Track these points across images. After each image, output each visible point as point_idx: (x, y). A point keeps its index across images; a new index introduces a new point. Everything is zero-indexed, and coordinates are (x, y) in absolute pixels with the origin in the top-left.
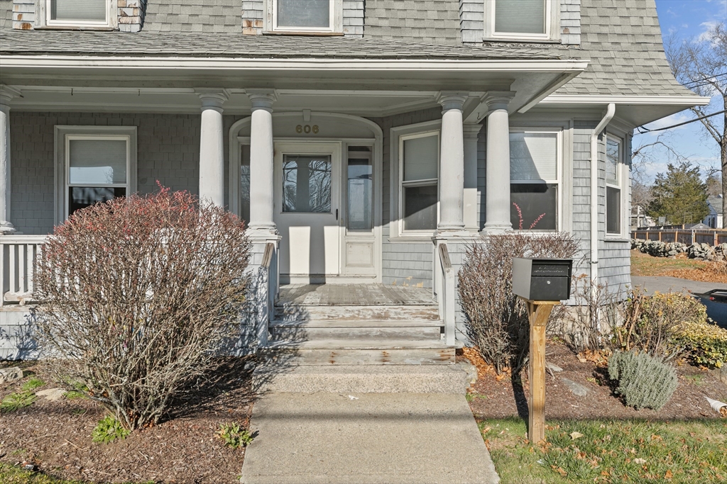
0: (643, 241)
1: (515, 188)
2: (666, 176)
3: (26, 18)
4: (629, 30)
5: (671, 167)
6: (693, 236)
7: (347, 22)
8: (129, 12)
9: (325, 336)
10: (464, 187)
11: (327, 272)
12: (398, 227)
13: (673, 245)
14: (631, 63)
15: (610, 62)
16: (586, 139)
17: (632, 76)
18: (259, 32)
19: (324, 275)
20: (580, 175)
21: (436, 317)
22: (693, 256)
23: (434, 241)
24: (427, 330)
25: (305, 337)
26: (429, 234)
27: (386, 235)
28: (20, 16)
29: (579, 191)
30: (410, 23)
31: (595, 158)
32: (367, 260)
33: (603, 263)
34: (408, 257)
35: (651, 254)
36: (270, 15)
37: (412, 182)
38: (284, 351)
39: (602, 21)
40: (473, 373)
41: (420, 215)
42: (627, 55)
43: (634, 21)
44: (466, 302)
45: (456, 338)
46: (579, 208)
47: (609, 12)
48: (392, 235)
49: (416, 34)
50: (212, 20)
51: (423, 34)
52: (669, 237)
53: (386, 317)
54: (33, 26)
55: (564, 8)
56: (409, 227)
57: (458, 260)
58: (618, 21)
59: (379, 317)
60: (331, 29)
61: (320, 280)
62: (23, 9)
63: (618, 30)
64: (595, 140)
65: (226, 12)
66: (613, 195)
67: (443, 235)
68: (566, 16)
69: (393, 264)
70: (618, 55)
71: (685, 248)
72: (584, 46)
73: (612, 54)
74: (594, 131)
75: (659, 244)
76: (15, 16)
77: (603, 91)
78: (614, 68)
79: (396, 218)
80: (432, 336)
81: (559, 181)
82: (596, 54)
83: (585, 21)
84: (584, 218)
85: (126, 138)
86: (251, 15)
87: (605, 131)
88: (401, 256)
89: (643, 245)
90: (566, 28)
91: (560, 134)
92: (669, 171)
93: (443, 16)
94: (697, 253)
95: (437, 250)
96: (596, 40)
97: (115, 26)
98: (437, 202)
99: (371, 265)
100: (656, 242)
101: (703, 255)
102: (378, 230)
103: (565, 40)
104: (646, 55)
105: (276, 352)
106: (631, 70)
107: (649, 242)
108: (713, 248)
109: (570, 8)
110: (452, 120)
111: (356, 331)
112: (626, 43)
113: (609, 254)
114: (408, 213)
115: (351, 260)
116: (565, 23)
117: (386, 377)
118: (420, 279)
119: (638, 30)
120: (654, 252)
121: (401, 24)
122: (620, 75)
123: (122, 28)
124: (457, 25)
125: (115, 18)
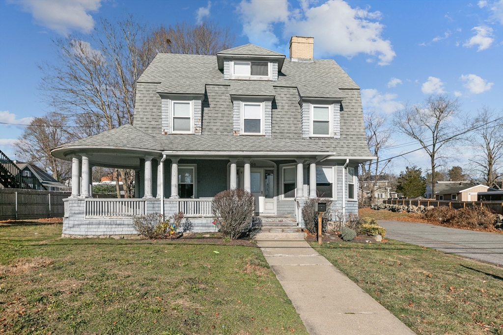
0: (389, 205)
1: (318, 185)
2: (405, 173)
3: (166, 131)
4: (356, 133)
5: (407, 168)
6: (410, 202)
7: (266, 131)
8: (198, 129)
9: (267, 226)
10: (304, 184)
11: (260, 212)
12: (282, 197)
13: (401, 207)
14: (356, 144)
15: (349, 144)
16: (341, 169)
17: (356, 149)
18: (239, 135)
19: (259, 213)
20: (339, 180)
21: (296, 221)
22: (409, 212)
23: (295, 200)
24: (294, 224)
25: (262, 226)
26: (293, 199)
27: (278, 199)
28: (164, 130)
29: (339, 185)
30: (286, 131)
31: (344, 175)
32: (272, 208)
33: (347, 208)
34: (285, 206)
35: (392, 211)
36: (242, 129)
37: (287, 182)
38: (257, 229)
39: (347, 130)
40: (306, 234)
41: (289, 193)
42: (354, 142)
43: (357, 130)
44: (304, 216)
45: (302, 226)
46: (339, 191)
47: (350, 127)
48: (280, 200)
49: (288, 135)
50: (223, 131)
51: (290, 135)
52: (401, 203)
53: (282, 221)
54: (168, 133)
55: (335, 127)
56: (285, 197)
57: (302, 205)
58: (352, 130)
59: (280, 221)
60: (261, 134)
61: (257, 214)
62: (165, 128)
63: (352, 133)
64: (344, 169)
65: (228, 128)
66: (351, 187)
67: (298, 198)
68: (336, 129)
69: (281, 209)
70: (352, 142)
71: (406, 208)
72: (341, 139)
73: (350, 141)
74: (343, 167)
75: (396, 206)
76: (163, 130)
77: (346, 155)
78: (350, 146)
79: (281, 194)
80: (295, 226)
81: (333, 182)
82: (345, 141)
83: (342, 130)
84: (340, 194)
85: (193, 168)
86: (236, 129)
87: (347, 166)
88: (283, 206)
89: (389, 207)
90: (335, 133)
91: (333, 167)
92: (406, 170)
93: (296, 129)
94: (411, 210)
95: (296, 203)
96: (345, 137)
97: (194, 133)
98: (294, 189)
99: (273, 209)
100: (394, 205)
101: (413, 211)
102: (275, 198)
103: (335, 137)
104: (360, 142)
105: (255, 229)
106: (355, 147)
107: (392, 205)
108: (417, 207)
109: (337, 127)
110: (300, 167)
111: (275, 224)
112: (354, 137)
113: (349, 205)
114: (285, 192)
115: (267, 207)
116: (335, 132)
117: (284, 234)
118: (290, 213)
119: (359, 133)
120: (393, 210)
121: (283, 131)
122: (352, 149)
123: (196, 134)
124: (301, 132)
125: (194, 131)
